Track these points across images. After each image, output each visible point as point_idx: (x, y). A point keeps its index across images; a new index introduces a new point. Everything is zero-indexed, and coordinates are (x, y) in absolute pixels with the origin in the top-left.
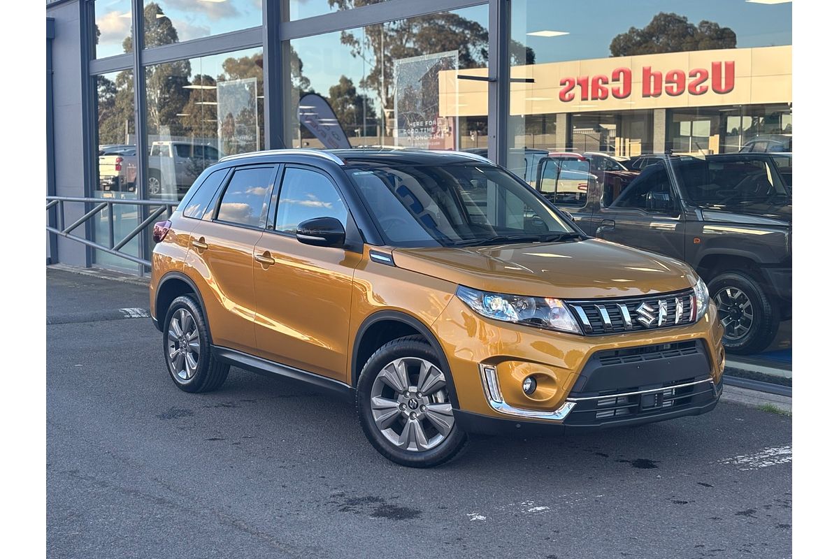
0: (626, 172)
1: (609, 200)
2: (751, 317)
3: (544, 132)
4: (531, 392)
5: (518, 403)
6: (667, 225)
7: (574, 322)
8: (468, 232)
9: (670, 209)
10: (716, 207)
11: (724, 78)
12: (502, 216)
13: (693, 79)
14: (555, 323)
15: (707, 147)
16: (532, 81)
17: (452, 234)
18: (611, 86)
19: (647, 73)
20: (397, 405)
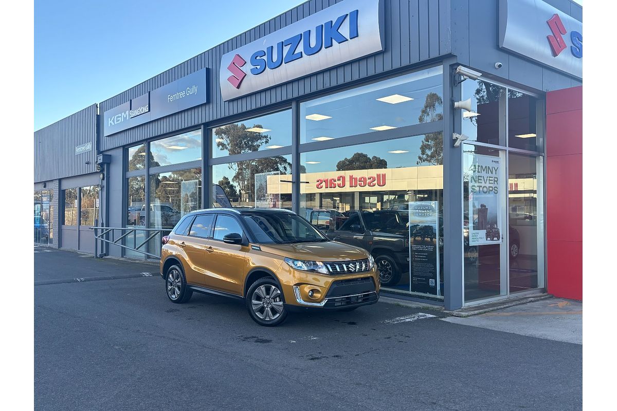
0: (344, 217)
1: (337, 228)
2: (391, 271)
3: (311, 201)
4: (312, 296)
5: (307, 300)
6: (360, 237)
7: (327, 270)
8: (287, 239)
9: (361, 231)
10: (378, 230)
11: (382, 180)
12: (297, 232)
13: (369, 180)
14: (320, 270)
15: (376, 207)
16: (308, 183)
17: (280, 240)
18: (337, 182)
19: (351, 177)
20: (262, 303)
